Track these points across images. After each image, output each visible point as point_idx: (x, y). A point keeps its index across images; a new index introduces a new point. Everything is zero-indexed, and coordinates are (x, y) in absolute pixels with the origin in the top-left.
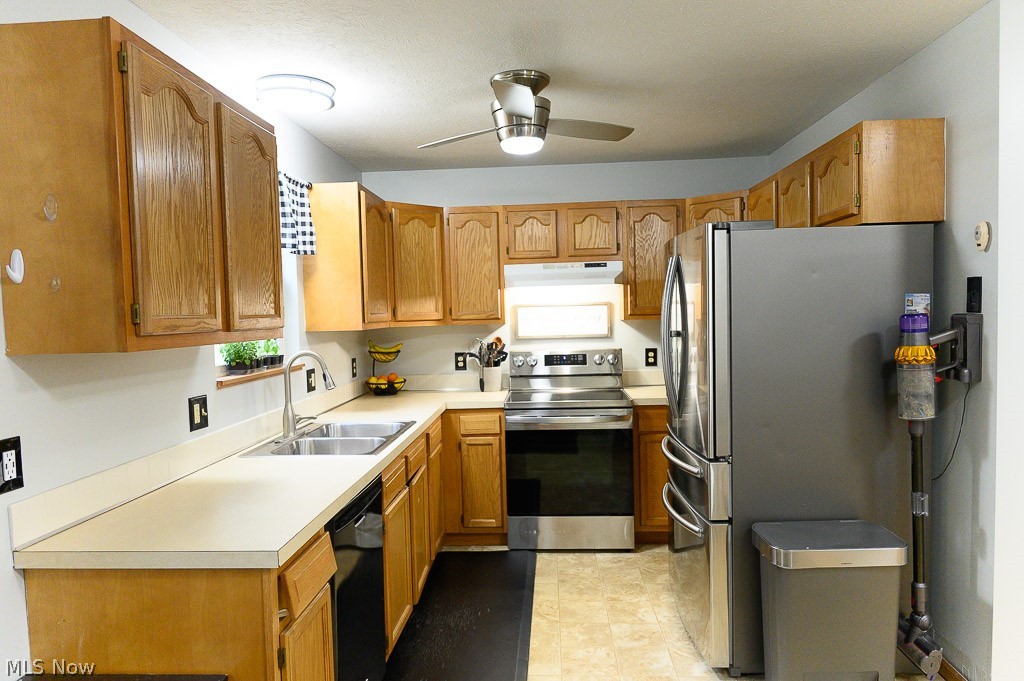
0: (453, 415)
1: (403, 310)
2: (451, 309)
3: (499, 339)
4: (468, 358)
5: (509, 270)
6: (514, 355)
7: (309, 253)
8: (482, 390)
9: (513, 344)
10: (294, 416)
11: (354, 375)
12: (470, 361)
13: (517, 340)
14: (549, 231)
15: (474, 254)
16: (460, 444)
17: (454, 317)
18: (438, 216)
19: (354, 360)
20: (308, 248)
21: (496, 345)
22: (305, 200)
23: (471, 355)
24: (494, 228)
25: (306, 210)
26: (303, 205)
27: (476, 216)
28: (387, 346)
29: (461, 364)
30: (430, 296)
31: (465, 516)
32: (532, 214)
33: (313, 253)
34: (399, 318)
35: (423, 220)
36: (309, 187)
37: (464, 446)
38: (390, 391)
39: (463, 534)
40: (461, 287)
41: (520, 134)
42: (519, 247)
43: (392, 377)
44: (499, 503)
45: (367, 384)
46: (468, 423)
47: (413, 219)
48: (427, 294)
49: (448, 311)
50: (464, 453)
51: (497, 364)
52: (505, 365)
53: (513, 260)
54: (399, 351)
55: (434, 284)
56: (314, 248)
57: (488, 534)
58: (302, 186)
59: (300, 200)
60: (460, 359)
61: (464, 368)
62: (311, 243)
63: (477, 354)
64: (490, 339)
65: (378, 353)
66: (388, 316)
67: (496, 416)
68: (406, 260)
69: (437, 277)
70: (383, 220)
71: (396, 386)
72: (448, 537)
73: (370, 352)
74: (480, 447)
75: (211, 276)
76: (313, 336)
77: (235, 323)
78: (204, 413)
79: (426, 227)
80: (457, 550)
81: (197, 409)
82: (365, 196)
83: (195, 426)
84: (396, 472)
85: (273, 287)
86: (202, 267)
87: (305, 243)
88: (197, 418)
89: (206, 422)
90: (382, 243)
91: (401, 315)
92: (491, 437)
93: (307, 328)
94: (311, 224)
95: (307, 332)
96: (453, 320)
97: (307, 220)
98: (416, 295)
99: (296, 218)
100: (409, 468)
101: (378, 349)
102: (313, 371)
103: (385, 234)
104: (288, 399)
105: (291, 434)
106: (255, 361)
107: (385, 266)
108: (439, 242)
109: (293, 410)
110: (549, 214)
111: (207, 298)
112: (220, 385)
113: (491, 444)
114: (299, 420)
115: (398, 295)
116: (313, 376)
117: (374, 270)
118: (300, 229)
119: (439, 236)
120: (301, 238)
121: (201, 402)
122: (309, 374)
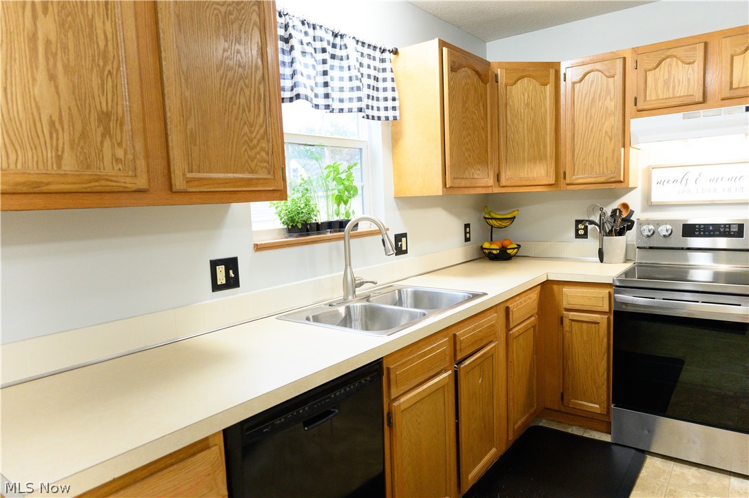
0: (555, 287)
1: (508, 176)
2: (565, 173)
3: (625, 206)
4: (590, 227)
5: (637, 125)
6: (641, 224)
7: (391, 118)
8: (602, 260)
9: (644, 210)
10: (354, 280)
11: (467, 240)
12: (591, 229)
13: (649, 205)
14: (695, 71)
15: (593, 111)
16: (562, 318)
17: (568, 181)
18: (552, 72)
19: (467, 226)
20: (391, 114)
21: (620, 212)
22: (387, 65)
23: (592, 222)
24: (619, 77)
25: (388, 75)
26: (384, 70)
27: (598, 66)
28: (502, 212)
29: (581, 232)
30: (541, 159)
31: (565, 395)
32: (669, 53)
33: (395, 118)
34: (503, 182)
35: (533, 78)
36: (395, 52)
37: (566, 322)
38: (503, 256)
39: (562, 412)
40: (577, 149)
42: (651, 95)
43: (506, 243)
44: (605, 387)
45: (482, 248)
46: (571, 297)
47: (523, 78)
48: (538, 158)
49: (560, 175)
50: (567, 328)
51: (621, 233)
52: (631, 235)
53: (641, 112)
54: (514, 217)
55: (545, 147)
56: (397, 113)
58: (383, 51)
59: (382, 66)
60: (581, 226)
61: (585, 236)
62: (394, 108)
63: (597, 221)
64: (616, 205)
65: (494, 219)
66: (491, 181)
67: (606, 291)
68: (512, 122)
69: (549, 139)
70: (485, 81)
71: (509, 251)
72: (546, 412)
73: (485, 218)
74: (585, 324)
75: (127, 127)
76: (407, 202)
77: (179, 184)
78: (232, 274)
79: (538, 85)
80: (555, 427)
81: (221, 270)
82: (450, 54)
83: (216, 287)
84: (425, 354)
85: (264, 144)
86: (108, 115)
87: (386, 109)
88: (221, 279)
89: (233, 283)
90: (481, 105)
91: (507, 180)
92: (598, 316)
93: (395, 193)
94: (393, 90)
95: (396, 198)
96: (568, 184)
97: (389, 84)
98: (524, 159)
99: (376, 84)
100: (458, 348)
101: (494, 215)
102: (405, 235)
103: (486, 95)
104: (348, 263)
105: (350, 298)
106: (310, 224)
107: (485, 128)
108: (553, 100)
109: (352, 273)
110: (695, 49)
111: (120, 153)
112: (258, 248)
113: (598, 323)
114: (361, 284)
115: (503, 158)
116: (404, 239)
117: (464, 132)
118: (381, 95)
119: (553, 94)
120: (382, 104)
121: (231, 264)
122: (399, 238)
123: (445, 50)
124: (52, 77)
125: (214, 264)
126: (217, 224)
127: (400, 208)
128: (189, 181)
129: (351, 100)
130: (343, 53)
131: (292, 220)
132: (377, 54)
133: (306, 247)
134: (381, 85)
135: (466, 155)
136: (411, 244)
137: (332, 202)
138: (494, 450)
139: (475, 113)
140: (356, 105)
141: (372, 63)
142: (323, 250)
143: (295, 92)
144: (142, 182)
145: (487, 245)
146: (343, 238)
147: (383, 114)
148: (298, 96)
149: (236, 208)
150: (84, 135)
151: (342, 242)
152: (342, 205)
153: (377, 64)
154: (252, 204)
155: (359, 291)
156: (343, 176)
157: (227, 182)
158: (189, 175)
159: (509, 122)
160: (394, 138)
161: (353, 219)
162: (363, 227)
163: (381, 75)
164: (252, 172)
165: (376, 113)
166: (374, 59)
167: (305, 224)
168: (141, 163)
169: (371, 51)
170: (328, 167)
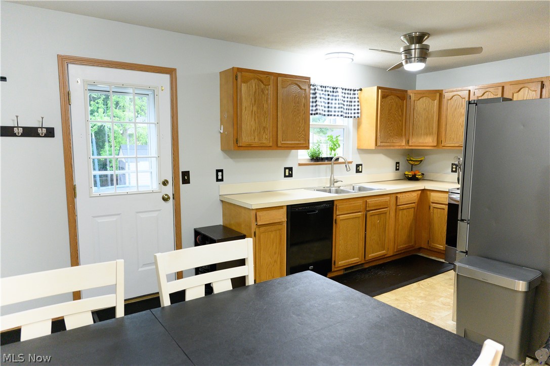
0: (428, 192)
1: (413, 141)
2: (442, 141)
7: (356, 117)
8: (459, 183)
10: (334, 180)
11: (397, 170)
15: (455, 113)
16: (430, 206)
18: (438, 94)
19: (397, 163)
20: (356, 115)
22: (356, 96)
24: (467, 98)
25: (357, 100)
26: (355, 98)
27: (458, 93)
28: (414, 158)
29: (454, 169)
30: (430, 134)
31: (430, 241)
32: (488, 89)
33: (358, 117)
34: (410, 144)
35: (429, 97)
36: (360, 90)
37: (431, 208)
38: (414, 178)
39: (428, 250)
40: (448, 130)
41: (411, 62)
43: (416, 172)
45: (405, 174)
46: (434, 197)
47: (423, 97)
48: (429, 133)
49: (439, 141)
50: (431, 211)
54: (422, 160)
55: (432, 128)
56: (359, 115)
57: (439, 252)
58: (355, 91)
59: (354, 96)
60: (454, 167)
61: (456, 171)
62: (358, 113)
65: (411, 160)
66: (404, 143)
68: (417, 117)
69: (435, 125)
70: (403, 100)
71: (417, 176)
73: (408, 160)
74: (439, 210)
75: (269, 130)
76: (362, 151)
77: (279, 144)
78: (290, 173)
79: (430, 100)
80: (425, 256)
81: (287, 170)
82: (382, 92)
83: (285, 176)
84: (351, 204)
85: (303, 133)
86: (265, 127)
87: (355, 113)
88: (287, 174)
89: (291, 175)
90: (400, 110)
91: (412, 143)
92: (444, 206)
93: (357, 147)
94: (358, 105)
95: (358, 149)
96: (443, 146)
97: (356, 104)
98: (421, 134)
99: (350, 104)
100: (367, 205)
101: (412, 159)
102: (361, 165)
103: (403, 106)
104: (332, 173)
105: (332, 186)
106: (319, 158)
107: (401, 121)
108: (438, 107)
109: (333, 178)
110: (498, 89)
111: (267, 137)
112: (300, 165)
113: (444, 209)
114: (337, 182)
115: (411, 134)
116: (360, 167)
117: (389, 123)
118: (353, 108)
119: (438, 105)
120: (353, 111)
121: (291, 169)
122: (358, 166)
123: (380, 90)
124: (255, 120)
125: (285, 169)
126: (287, 156)
127: (359, 153)
128: (282, 144)
129: (338, 112)
130: (337, 94)
131: (312, 156)
132: (352, 92)
133: (317, 166)
134: (353, 104)
135: (389, 132)
136: (364, 169)
137: (329, 150)
138: (385, 251)
139: (396, 114)
140: (340, 114)
141: (349, 96)
142: (323, 168)
143: (316, 112)
144: (271, 144)
145: (407, 173)
146: (331, 164)
147: (353, 115)
148: (317, 114)
149: (293, 151)
150: (260, 133)
151: (330, 165)
152: (333, 151)
153: (352, 96)
154: (299, 150)
155: (336, 184)
156: (334, 140)
157: (291, 144)
158: (282, 142)
159: (415, 117)
160: (358, 125)
161: (337, 156)
162: (341, 160)
163: (353, 100)
164: (299, 141)
165: (350, 115)
166: (350, 94)
167: (317, 158)
168: (271, 139)
169: (349, 92)
170: (328, 136)
